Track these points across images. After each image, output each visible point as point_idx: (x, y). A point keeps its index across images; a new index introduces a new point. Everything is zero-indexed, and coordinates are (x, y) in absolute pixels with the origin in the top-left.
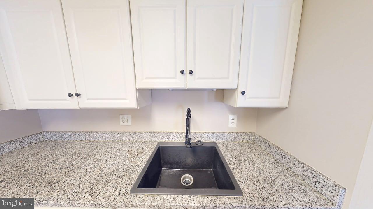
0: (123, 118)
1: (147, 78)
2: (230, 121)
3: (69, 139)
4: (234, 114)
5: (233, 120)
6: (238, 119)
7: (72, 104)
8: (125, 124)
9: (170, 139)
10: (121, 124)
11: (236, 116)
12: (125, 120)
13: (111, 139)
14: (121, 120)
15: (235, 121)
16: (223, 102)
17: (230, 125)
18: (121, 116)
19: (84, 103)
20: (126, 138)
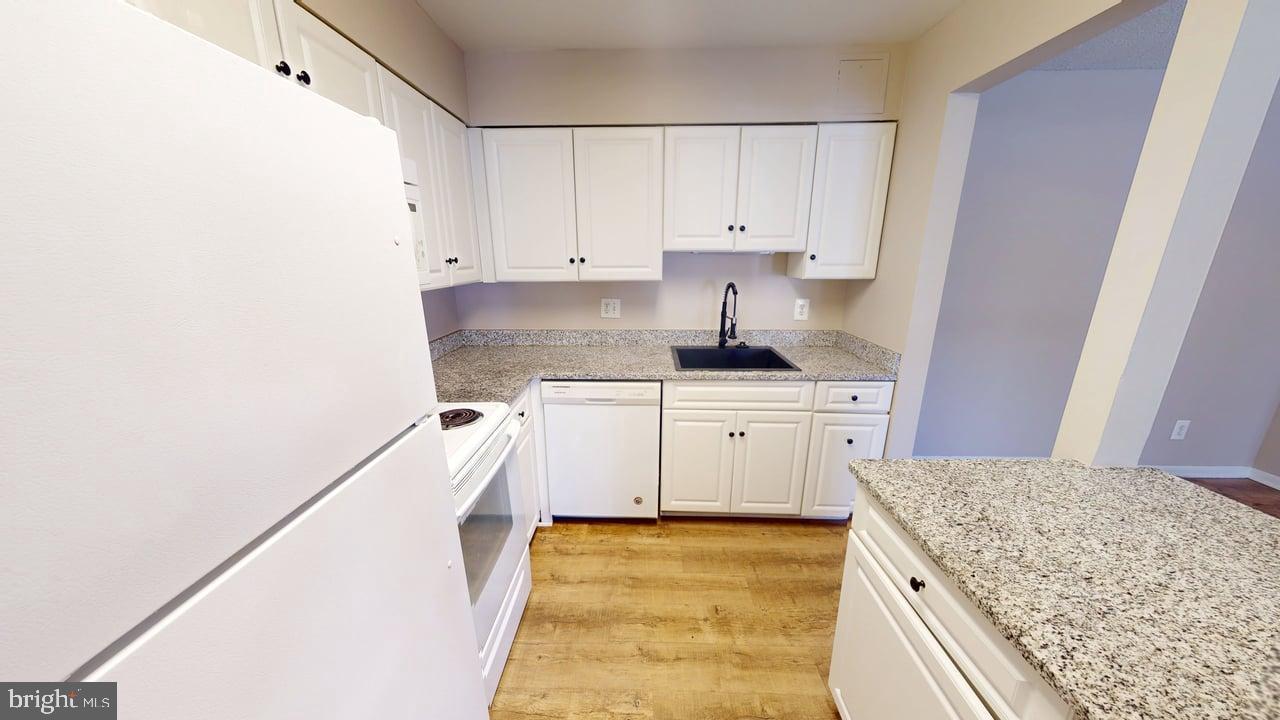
0: (607, 305)
1: (679, 236)
2: (797, 310)
3: (509, 342)
4: (803, 296)
5: (802, 307)
6: (812, 306)
7: (570, 274)
8: (611, 315)
9: (690, 342)
10: (603, 315)
11: (808, 301)
12: (610, 308)
13: (585, 342)
14: (603, 307)
15: (806, 310)
16: (786, 275)
17: (797, 317)
18: (603, 301)
19: (589, 273)
20: (611, 340)
